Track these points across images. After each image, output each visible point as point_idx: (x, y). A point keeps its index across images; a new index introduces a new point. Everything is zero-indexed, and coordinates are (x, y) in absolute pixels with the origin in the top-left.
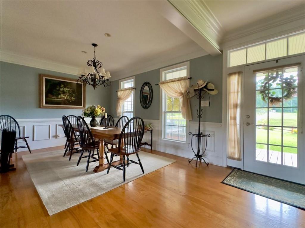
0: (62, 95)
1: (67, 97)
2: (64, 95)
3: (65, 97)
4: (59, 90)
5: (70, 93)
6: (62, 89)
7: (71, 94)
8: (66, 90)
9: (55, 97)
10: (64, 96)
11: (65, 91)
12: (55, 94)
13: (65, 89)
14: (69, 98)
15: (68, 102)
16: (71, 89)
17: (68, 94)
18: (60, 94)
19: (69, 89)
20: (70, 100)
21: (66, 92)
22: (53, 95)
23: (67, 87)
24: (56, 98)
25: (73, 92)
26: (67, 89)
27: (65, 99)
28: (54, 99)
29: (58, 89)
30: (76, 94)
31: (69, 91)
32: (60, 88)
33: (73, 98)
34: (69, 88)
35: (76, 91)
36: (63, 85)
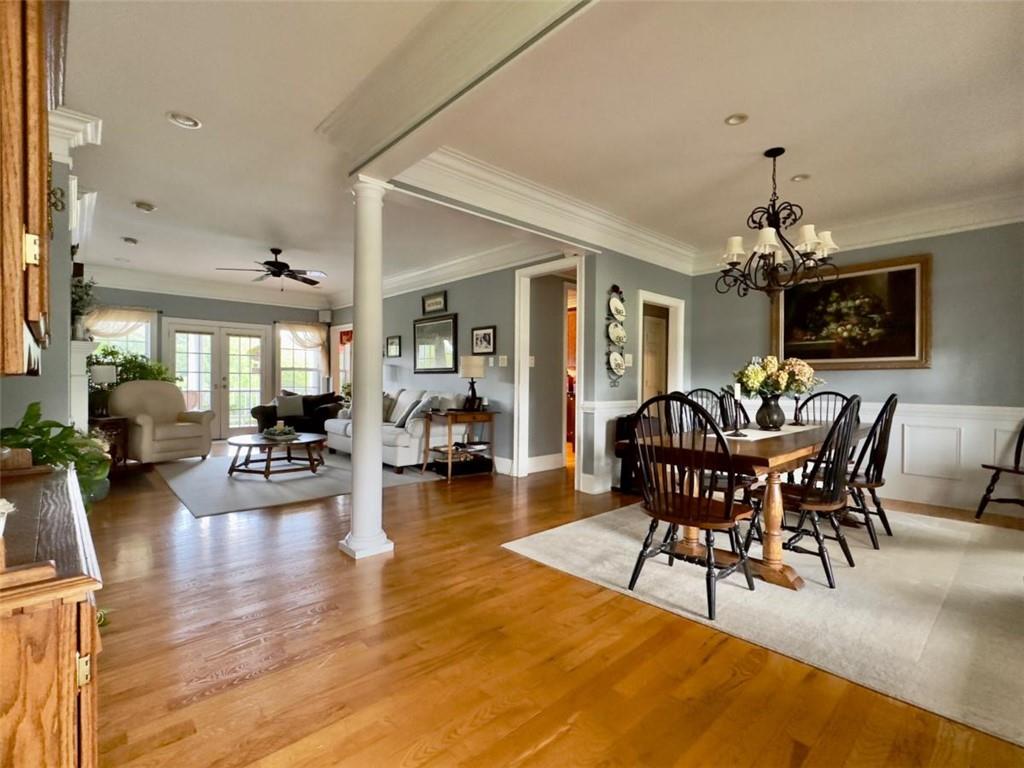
0: (833, 326)
1: (850, 331)
2: (841, 326)
3: (842, 331)
4: (824, 312)
5: (863, 313)
6: (832, 308)
7: (865, 316)
8: (846, 305)
9: (812, 336)
10: (839, 330)
11: (845, 310)
12: (811, 325)
13: (843, 304)
14: (857, 331)
15: (853, 347)
16: (867, 300)
17: (854, 320)
18: (826, 324)
19: (858, 302)
20: (862, 340)
21: (848, 314)
22: (805, 329)
23: (852, 295)
24: (813, 338)
25: (876, 307)
26: (850, 304)
27: (845, 339)
28: (808, 340)
29: (820, 308)
30: (888, 313)
31: (857, 308)
32: (828, 303)
33: (873, 332)
34: (858, 298)
35: (885, 303)
36: (837, 292)
